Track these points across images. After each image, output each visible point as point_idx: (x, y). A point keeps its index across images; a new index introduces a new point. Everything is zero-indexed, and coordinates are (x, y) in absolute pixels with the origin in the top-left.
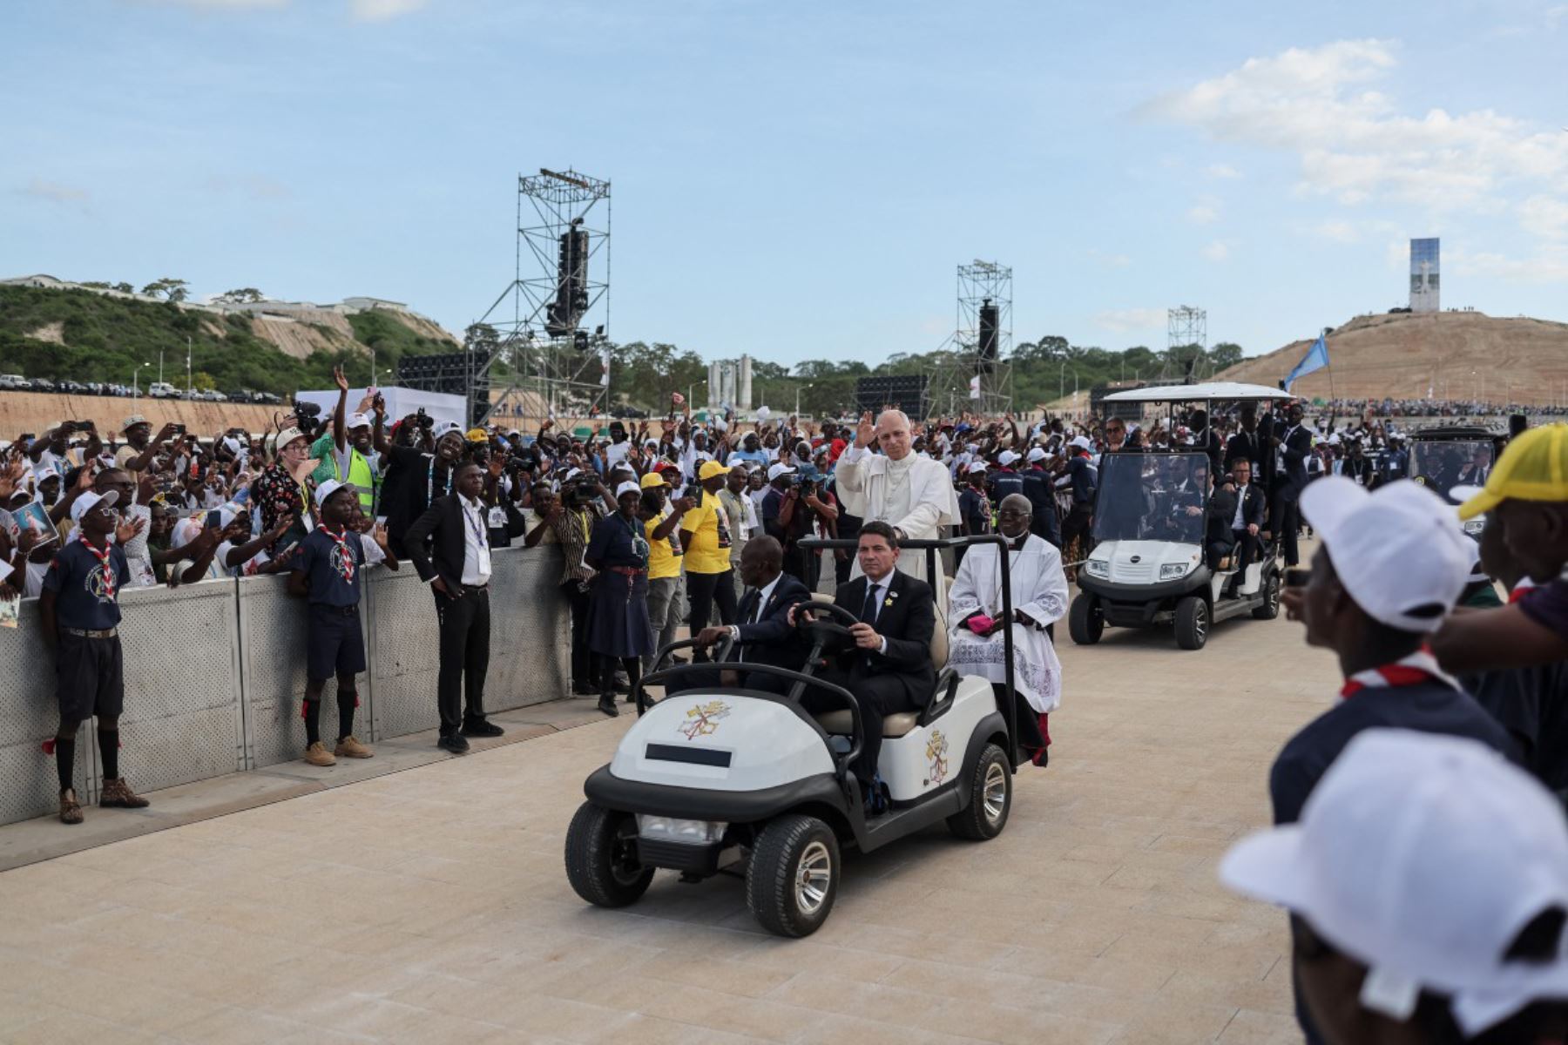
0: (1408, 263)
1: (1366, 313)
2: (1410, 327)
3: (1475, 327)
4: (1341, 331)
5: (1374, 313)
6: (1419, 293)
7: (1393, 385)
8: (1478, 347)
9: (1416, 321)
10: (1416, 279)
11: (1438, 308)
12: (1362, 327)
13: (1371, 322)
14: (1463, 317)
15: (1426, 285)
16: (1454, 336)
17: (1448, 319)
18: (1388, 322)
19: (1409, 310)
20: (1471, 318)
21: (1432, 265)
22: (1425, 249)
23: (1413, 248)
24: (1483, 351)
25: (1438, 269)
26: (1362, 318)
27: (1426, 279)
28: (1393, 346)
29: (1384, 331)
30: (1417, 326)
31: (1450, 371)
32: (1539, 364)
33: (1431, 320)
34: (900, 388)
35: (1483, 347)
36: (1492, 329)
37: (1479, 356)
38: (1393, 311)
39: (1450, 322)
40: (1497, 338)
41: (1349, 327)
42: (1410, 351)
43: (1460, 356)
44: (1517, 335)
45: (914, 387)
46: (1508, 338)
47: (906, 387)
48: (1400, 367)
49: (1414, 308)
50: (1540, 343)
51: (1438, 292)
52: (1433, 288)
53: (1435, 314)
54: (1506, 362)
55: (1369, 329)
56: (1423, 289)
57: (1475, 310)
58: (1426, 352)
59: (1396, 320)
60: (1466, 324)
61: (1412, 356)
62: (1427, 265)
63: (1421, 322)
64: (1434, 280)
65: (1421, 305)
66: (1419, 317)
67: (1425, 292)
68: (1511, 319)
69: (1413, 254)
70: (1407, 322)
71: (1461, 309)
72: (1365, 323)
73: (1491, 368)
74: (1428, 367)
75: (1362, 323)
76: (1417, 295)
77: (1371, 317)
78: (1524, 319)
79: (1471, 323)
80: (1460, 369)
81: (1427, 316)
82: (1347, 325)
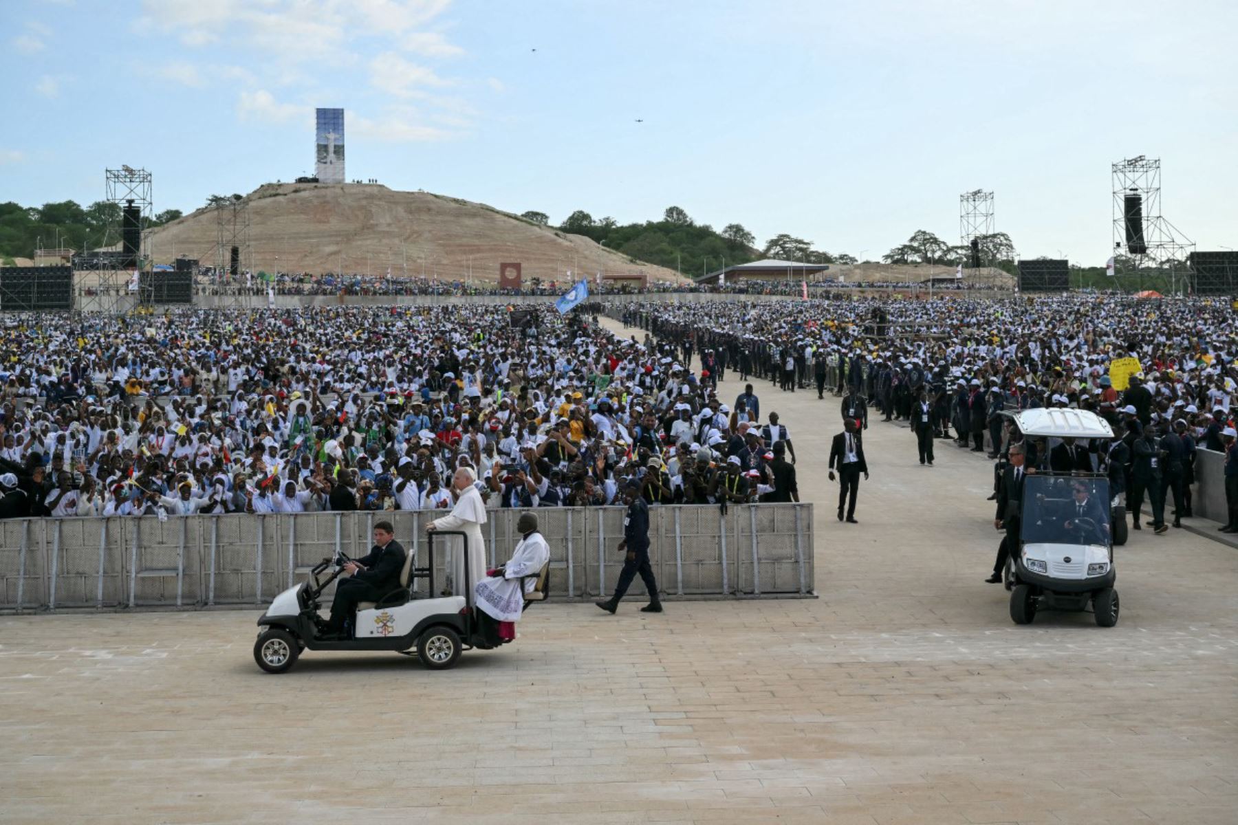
0: (315, 132)
1: (274, 181)
2: (318, 197)
3: (380, 199)
4: (249, 198)
5: (282, 181)
6: (325, 163)
7: (306, 256)
8: (383, 220)
9: (323, 192)
10: (322, 149)
11: (344, 179)
12: (271, 196)
13: (280, 191)
14: (368, 190)
15: (332, 156)
16: (362, 208)
17: (354, 191)
18: (296, 191)
19: (315, 180)
20: (376, 190)
21: (337, 136)
22: (330, 119)
23: (318, 118)
24: (389, 225)
25: (343, 140)
26: (270, 185)
27: (331, 149)
28: (303, 216)
29: (294, 201)
30: (325, 196)
31: (359, 243)
32: (440, 239)
33: (338, 191)
34: (44, 278)
35: (389, 220)
36: (396, 203)
37: (387, 229)
38: (301, 180)
39: (355, 194)
40: (401, 211)
41: (257, 195)
42: (320, 222)
43: (368, 228)
44: (419, 210)
45: (66, 277)
46: (411, 212)
47: (51, 277)
48: (310, 238)
49: (320, 177)
50: (439, 218)
51: (343, 164)
52: (338, 158)
53: (340, 184)
54: (409, 237)
55: (280, 198)
56: (328, 160)
57: (379, 183)
58: (335, 224)
59: (305, 190)
60: (371, 197)
61: (322, 227)
62: (332, 136)
63: (328, 191)
64: (340, 151)
65: (327, 175)
66: (327, 188)
67: (331, 163)
68: (413, 193)
69: (318, 123)
70: (315, 192)
71: (365, 181)
72: (274, 192)
73: (396, 241)
74: (339, 239)
75: (270, 191)
76: (323, 165)
77: (280, 185)
78: (423, 193)
79: (375, 195)
80: (368, 242)
81: (334, 187)
82: (255, 192)
